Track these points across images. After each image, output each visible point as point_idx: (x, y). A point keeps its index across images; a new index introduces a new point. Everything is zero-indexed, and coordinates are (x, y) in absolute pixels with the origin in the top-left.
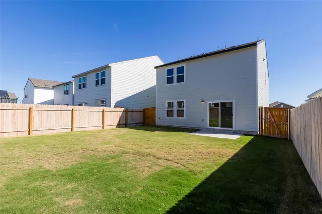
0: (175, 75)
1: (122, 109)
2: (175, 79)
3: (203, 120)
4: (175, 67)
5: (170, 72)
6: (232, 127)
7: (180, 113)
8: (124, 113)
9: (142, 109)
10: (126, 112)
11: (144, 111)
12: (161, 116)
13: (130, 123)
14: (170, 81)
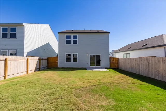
0: (72, 40)
1: (38, 58)
2: (72, 42)
3: (87, 63)
4: (72, 35)
5: (68, 37)
6: (100, 66)
7: (75, 60)
8: (39, 60)
9: (46, 58)
10: (40, 60)
11: (48, 59)
12: (62, 62)
13: (42, 67)
14: (68, 42)
